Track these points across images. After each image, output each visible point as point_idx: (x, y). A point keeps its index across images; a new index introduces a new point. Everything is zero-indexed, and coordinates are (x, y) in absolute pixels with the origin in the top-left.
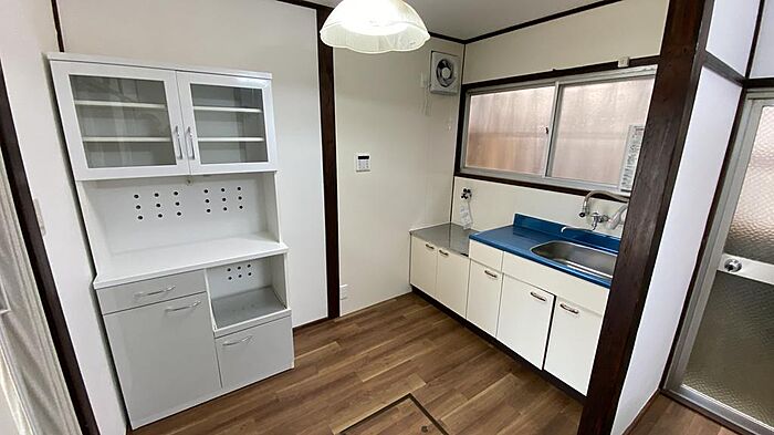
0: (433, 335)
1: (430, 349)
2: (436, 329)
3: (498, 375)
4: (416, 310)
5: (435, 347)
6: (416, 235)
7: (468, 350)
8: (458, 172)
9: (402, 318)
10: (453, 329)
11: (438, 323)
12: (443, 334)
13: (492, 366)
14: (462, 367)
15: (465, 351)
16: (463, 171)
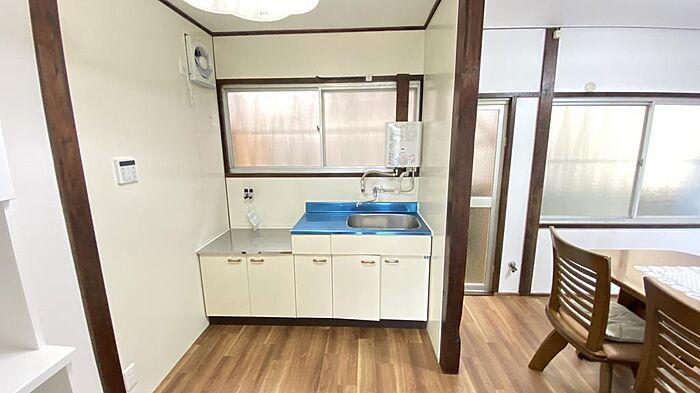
0: (275, 353)
1: (286, 368)
2: (273, 346)
3: (353, 347)
4: (234, 341)
5: (287, 363)
6: (205, 255)
7: (316, 345)
8: (228, 173)
9: (225, 360)
10: (287, 335)
11: (269, 338)
12: (283, 345)
13: (344, 343)
14: (326, 363)
15: (315, 348)
16: (233, 171)
